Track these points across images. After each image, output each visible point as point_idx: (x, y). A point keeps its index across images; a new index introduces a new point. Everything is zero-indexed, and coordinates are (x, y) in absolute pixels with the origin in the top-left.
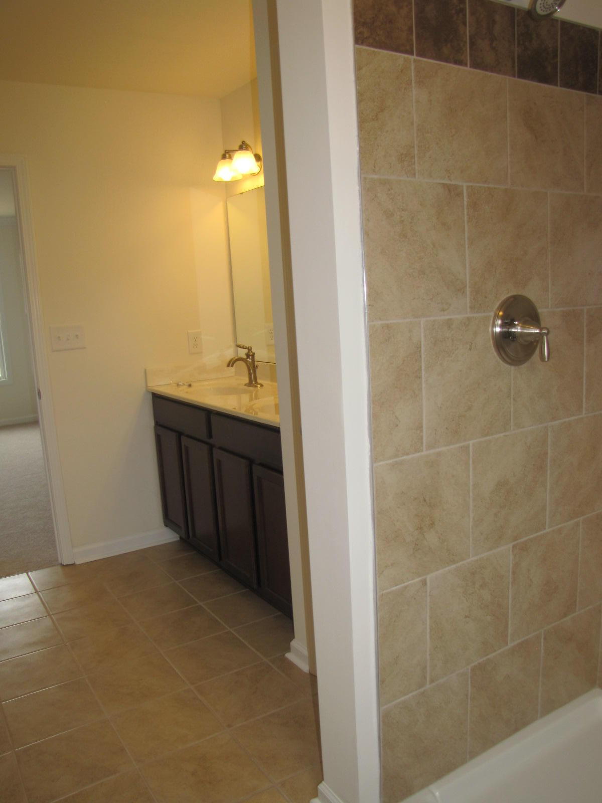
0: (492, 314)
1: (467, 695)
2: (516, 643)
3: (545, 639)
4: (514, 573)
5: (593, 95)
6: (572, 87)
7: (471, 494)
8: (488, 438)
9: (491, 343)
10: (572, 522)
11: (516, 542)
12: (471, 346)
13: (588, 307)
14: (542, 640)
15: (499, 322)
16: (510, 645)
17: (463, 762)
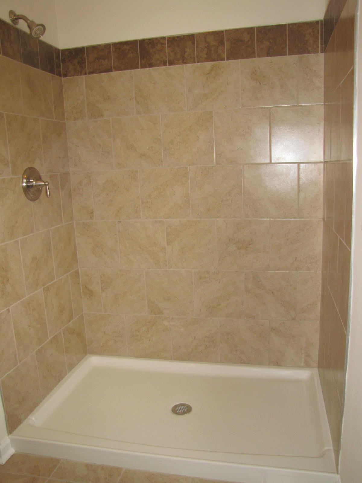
0: (21, 176)
1: (36, 366)
2: (52, 337)
3: (63, 334)
4: (45, 302)
5: (54, 75)
6: (45, 70)
7: (22, 265)
8: (26, 236)
9: (22, 191)
10: (65, 275)
11: (44, 287)
12: (14, 192)
13: (60, 173)
14: (62, 335)
15: (25, 181)
16: (50, 338)
17: (40, 402)
